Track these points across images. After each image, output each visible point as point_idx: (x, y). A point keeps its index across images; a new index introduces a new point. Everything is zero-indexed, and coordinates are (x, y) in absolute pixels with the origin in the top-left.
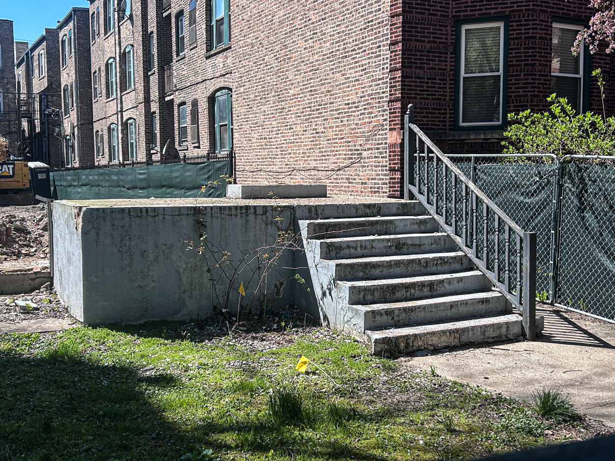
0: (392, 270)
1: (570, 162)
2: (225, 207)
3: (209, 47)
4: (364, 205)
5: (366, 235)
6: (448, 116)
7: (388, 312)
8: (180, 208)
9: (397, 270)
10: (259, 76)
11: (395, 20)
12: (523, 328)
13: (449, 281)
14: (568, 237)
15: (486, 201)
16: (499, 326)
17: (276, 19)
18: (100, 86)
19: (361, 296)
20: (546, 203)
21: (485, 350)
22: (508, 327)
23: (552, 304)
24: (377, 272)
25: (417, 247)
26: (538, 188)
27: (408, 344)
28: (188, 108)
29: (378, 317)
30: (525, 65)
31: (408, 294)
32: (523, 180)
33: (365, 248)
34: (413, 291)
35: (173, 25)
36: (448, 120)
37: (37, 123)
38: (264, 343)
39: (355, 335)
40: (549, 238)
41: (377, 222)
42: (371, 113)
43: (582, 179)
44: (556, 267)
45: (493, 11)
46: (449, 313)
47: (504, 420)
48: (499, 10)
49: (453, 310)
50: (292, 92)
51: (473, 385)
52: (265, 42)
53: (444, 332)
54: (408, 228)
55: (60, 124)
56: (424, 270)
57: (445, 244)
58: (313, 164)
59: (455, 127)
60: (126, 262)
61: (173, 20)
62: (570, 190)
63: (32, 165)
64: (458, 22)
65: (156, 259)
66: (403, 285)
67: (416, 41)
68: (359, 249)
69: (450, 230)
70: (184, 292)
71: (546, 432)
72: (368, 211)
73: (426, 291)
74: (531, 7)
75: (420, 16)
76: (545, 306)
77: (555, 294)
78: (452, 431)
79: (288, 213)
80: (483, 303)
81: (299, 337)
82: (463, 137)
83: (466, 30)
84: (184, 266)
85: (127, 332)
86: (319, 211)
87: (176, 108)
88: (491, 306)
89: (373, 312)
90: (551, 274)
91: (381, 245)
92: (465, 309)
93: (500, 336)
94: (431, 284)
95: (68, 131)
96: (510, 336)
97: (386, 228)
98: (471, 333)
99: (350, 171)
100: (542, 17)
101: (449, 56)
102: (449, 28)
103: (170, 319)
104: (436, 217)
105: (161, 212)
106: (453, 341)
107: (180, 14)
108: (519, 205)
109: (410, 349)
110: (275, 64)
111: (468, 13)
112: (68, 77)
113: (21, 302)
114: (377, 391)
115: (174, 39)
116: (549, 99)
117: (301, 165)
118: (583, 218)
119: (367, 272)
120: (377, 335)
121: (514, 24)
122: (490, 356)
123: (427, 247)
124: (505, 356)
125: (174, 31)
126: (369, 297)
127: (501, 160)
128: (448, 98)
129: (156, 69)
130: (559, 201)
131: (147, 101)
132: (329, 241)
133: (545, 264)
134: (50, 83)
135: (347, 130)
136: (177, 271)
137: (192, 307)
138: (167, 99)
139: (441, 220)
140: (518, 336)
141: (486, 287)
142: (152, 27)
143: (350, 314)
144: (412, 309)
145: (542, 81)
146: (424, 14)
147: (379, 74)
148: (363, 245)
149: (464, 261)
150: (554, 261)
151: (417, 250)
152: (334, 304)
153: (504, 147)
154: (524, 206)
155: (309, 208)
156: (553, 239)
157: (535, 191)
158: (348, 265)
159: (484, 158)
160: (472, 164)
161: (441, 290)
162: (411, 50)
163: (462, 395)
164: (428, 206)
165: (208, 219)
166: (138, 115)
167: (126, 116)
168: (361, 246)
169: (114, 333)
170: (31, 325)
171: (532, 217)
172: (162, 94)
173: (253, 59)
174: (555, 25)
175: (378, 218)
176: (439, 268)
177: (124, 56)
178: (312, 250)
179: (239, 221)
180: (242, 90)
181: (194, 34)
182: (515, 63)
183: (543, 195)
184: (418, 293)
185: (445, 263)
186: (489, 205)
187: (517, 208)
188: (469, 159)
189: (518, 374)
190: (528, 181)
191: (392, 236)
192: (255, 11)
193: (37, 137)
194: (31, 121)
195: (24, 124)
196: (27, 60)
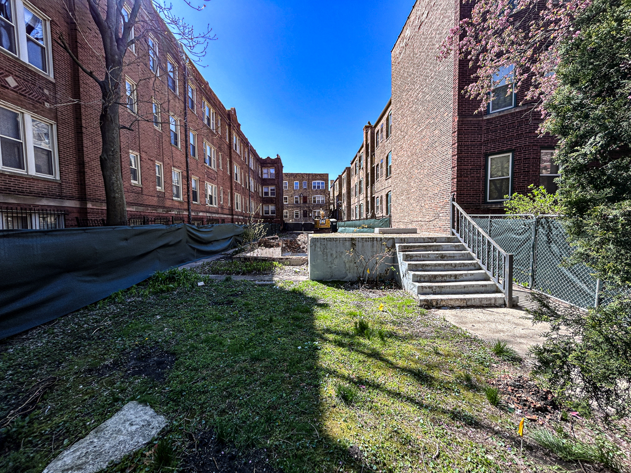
0: (436, 268)
1: (542, 218)
2: (364, 238)
3: (387, 176)
4: (428, 238)
5: (427, 251)
6: (481, 197)
7: (430, 287)
8: (346, 238)
9: (439, 268)
10: (401, 185)
11: (454, 158)
12: (505, 301)
13: (466, 275)
14: (540, 256)
15: (487, 237)
16: (490, 299)
17: (407, 163)
18: (353, 193)
19: (419, 279)
20: (528, 239)
21: (479, 310)
22: (495, 300)
23: (531, 289)
24: (429, 268)
25: (452, 258)
26: (524, 231)
27: (437, 303)
28: (379, 199)
29: (424, 289)
30: (523, 172)
31: (443, 279)
32: (516, 227)
33: (425, 257)
34: (445, 278)
35: (375, 169)
36: (481, 199)
37: (335, 206)
38: (374, 294)
39: (414, 296)
40: (529, 256)
41: (433, 246)
42: (443, 197)
43: (549, 227)
44: (533, 271)
45: (505, 148)
46: (463, 290)
47: (471, 352)
48: (509, 147)
49: (466, 289)
50: (412, 191)
51: (464, 329)
52: (403, 172)
53: (457, 299)
54: (449, 249)
55: (341, 206)
56: (454, 268)
57: (467, 257)
58: (420, 219)
59: (485, 202)
60: (325, 258)
61: (375, 168)
62: (542, 233)
63: (332, 220)
64: (486, 156)
65: (336, 257)
66: (440, 275)
67: (464, 165)
68: (422, 257)
69: (470, 251)
70: (347, 270)
71: (493, 365)
72: (430, 240)
73: (453, 279)
74: (527, 144)
75: (466, 155)
76: (526, 289)
77: (533, 284)
78: (437, 354)
79: (391, 241)
80: (483, 286)
81: (390, 293)
82: (489, 207)
83: (491, 159)
84: (347, 260)
85: (323, 284)
86: (406, 240)
87: (375, 199)
88: (488, 288)
89: (422, 287)
90: (530, 274)
91: (433, 256)
92: (472, 289)
93: (491, 304)
94: (456, 276)
95: (344, 209)
96: (497, 305)
97: (437, 248)
98: (473, 301)
99: (435, 222)
100: (534, 148)
101: (482, 170)
102: (482, 159)
103: (341, 280)
104: (464, 244)
105: (338, 239)
106: (462, 304)
107: (378, 165)
108: (513, 239)
109: (439, 306)
110: (406, 180)
111: (492, 151)
112: (344, 191)
113: (294, 269)
114: (412, 324)
115: (375, 174)
116: (529, 187)
117: (415, 219)
118: (550, 247)
119: (424, 268)
120: (423, 297)
121: (517, 153)
122: (481, 314)
123: (458, 258)
124: (490, 314)
125: (375, 171)
126: (422, 279)
127: (504, 217)
128: (481, 190)
129: (370, 186)
130: (535, 238)
131: (367, 197)
132: (407, 253)
133: (527, 269)
134: (339, 193)
135: (433, 205)
136: (344, 262)
137: (350, 276)
138: (373, 196)
139: (466, 245)
140: (502, 305)
141: (487, 279)
142: (369, 171)
143: (412, 286)
144: (442, 287)
145: (534, 179)
146: (468, 153)
147: (447, 181)
148: (424, 256)
149: (476, 265)
150: (532, 268)
151: (452, 259)
152: (407, 281)
153: (506, 211)
154: (516, 239)
155: (401, 239)
156: (531, 256)
157: (522, 233)
158: (414, 264)
159: (495, 216)
160: (489, 219)
161: (461, 278)
162: (462, 170)
163: (454, 332)
164: (460, 239)
165: (357, 242)
166: (363, 202)
167: (360, 202)
168: (423, 256)
169: (319, 284)
170: (294, 278)
171: (520, 245)
172: (372, 194)
173: (399, 179)
174: (542, 151)
175: (435, 244)
176: (462, 268)
177: (360, 182)
178: (400, 256)
179: (370, 243)
180: (394, 191)
181: (382, 172)
182: (517, 171)
183: (527, 234)
184: (448, 279)
185: (466, 266)
186: (489, 240)
187: (512, 241)
188: (488, 217)
189: (493, 326)
190: (518, 227)
191: (439, 252)
192: (400, 161)
193: (335, 211)
194: (334, 206)
195: (332, 207)
196: (333, 186)
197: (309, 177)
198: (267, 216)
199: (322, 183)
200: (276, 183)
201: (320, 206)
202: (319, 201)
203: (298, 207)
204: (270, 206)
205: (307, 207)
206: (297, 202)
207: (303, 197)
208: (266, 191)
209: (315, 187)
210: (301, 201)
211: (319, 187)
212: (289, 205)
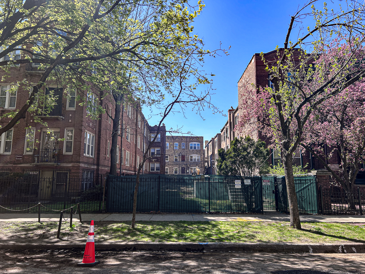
37: (210, 164)
83: (274, 149)
112: (216, 151)
128: (271, 163)
134: (213, 153)
177: (227, 147)
193: (209, 168)
194: (208, 164)
195: (206, 164)
196: (207, 146)
197: (187, 139)
198: (153, 172)
199: (198, 144)
200: (161, 145)
201: (196, 164)
202: (195, 159)
203: (178, 164)
204: (156, 164)
205: (185, 165)
206: (176, 160)
207: (182, 156)
208: (153, 151)
209: (191, 147)
210: (179, 159)
211: (195, 148)
212: (170, 163)
